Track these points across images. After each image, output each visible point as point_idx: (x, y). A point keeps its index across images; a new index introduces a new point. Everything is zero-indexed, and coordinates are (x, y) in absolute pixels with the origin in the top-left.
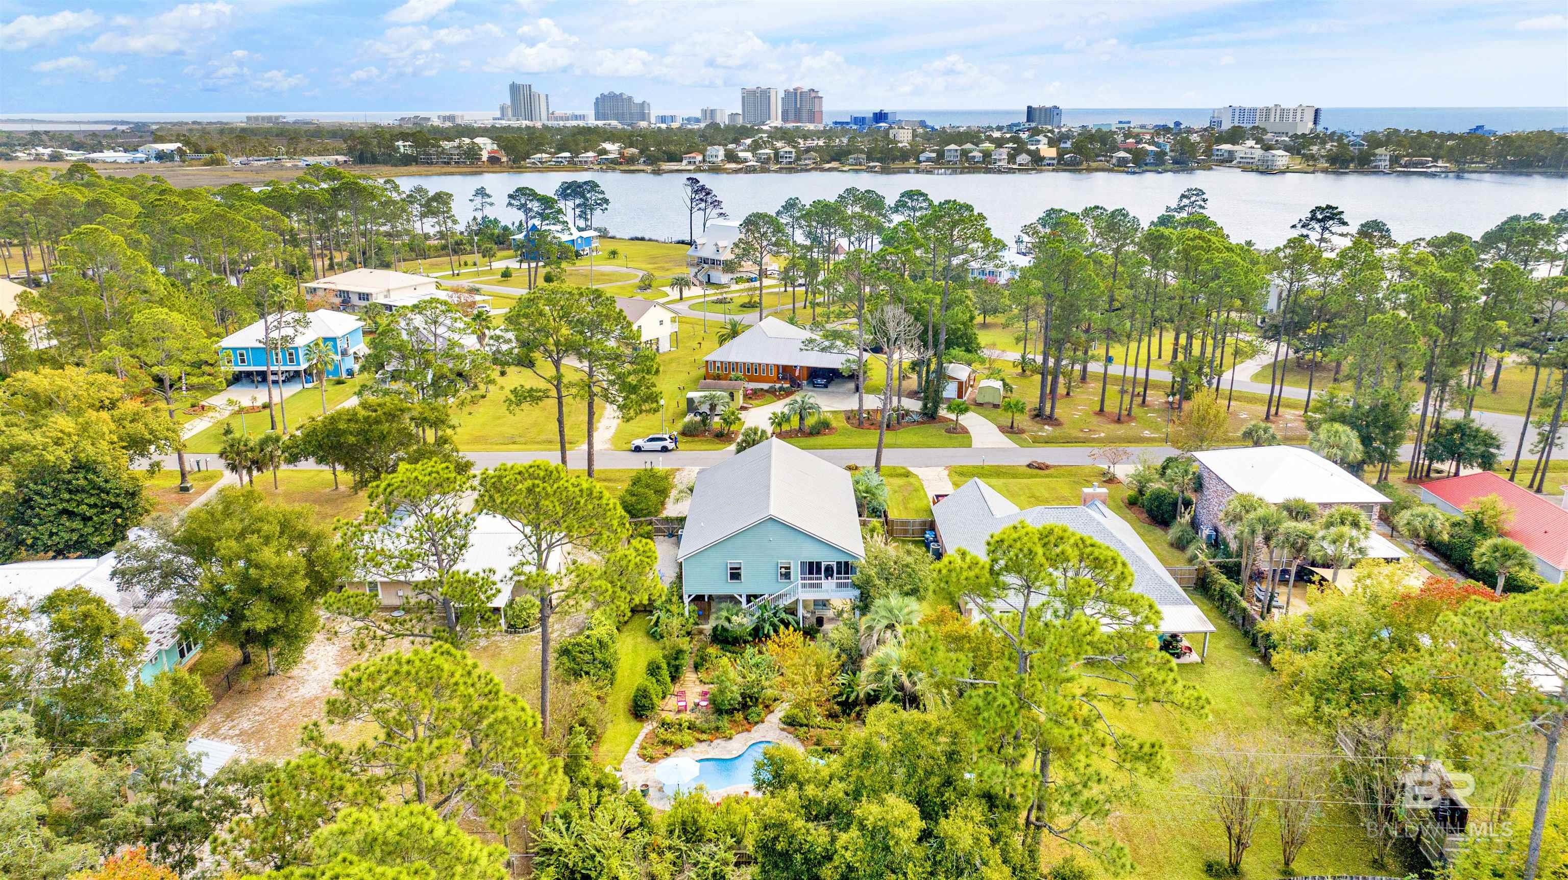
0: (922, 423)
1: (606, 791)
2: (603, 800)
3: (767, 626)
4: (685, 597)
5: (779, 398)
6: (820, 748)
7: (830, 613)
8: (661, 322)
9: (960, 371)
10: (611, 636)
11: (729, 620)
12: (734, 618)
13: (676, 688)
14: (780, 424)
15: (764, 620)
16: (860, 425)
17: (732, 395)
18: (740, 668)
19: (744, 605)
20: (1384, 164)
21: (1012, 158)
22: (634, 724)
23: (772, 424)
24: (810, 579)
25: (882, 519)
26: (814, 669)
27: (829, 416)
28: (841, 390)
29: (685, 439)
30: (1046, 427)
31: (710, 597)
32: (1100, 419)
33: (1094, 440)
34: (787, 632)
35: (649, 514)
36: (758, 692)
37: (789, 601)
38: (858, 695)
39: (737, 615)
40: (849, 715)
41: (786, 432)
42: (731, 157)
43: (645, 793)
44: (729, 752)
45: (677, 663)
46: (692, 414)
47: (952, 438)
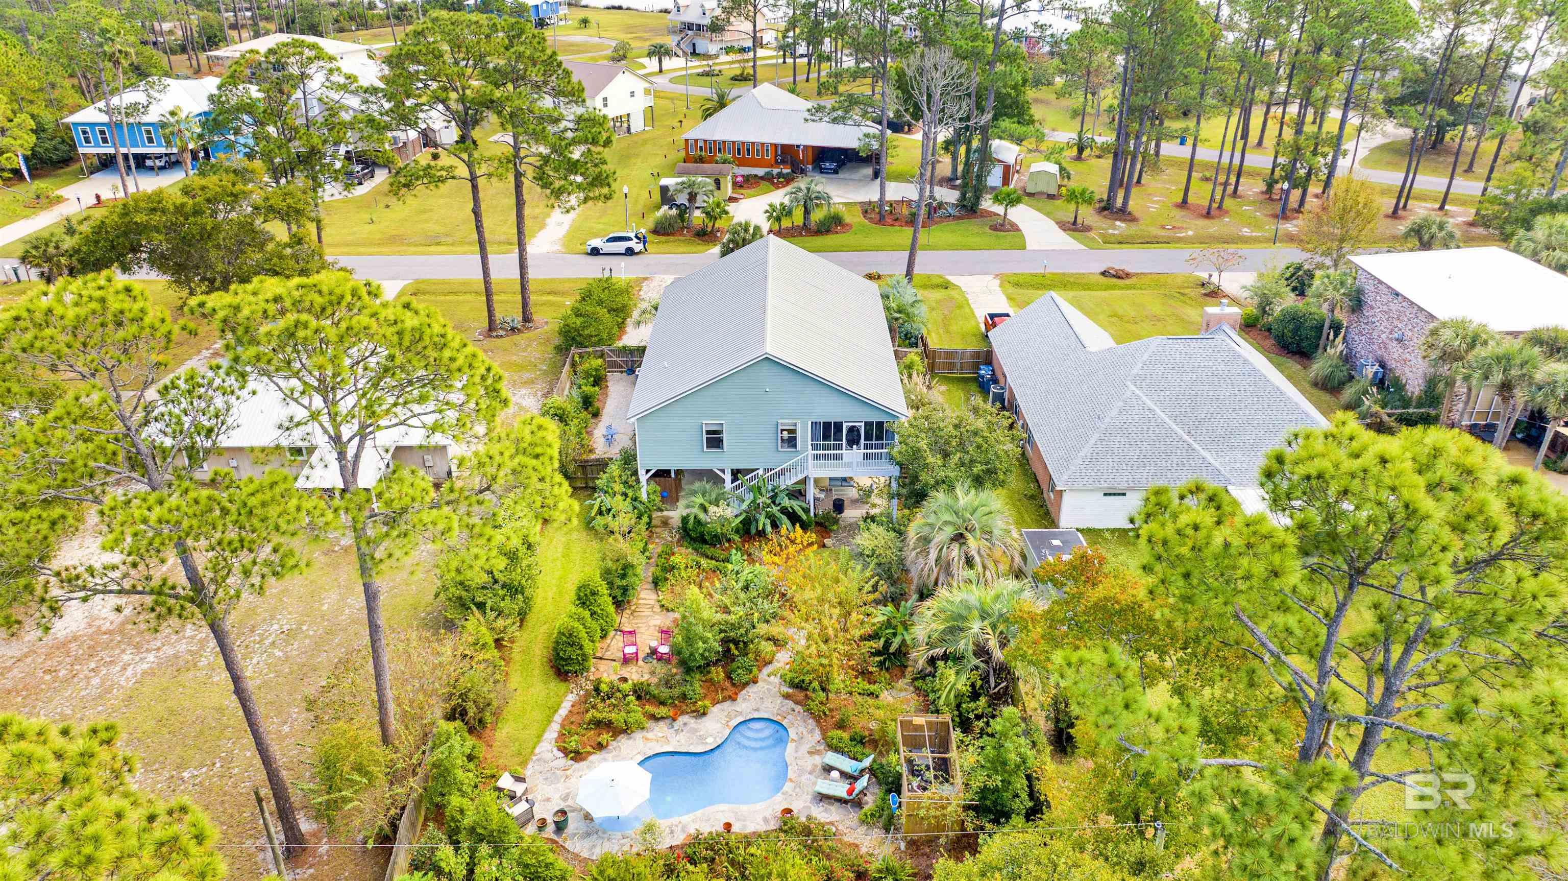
0: (959, 218)
1: (484, 850)
3: (762, 518)
4: (641, 472)
5: (777, 186)
7: (853, 494)
8: (632, 94)
9: (1005, 150)
11: (705, 509)
12: (712, 506)
13: (624, 621)
14: (778, 219)
15: (757, 510)
16: (881, 220)
17: (718, 183)
19: (728, 485)
22: (556, 689)
23: (769, 219)
24: (825, 447)
25: (920, 350)
27: (842, 210)
28: (856, 176)
29: (657, 239)
30: (1118, 223)
31: (678, 472)
32: (1184, 213)
33: (1180, 240)
35: (600, 342)
36: (748, 633)
37: (795, 480)
39: (717, 501)
41: (787, 229)
43: (560, 826)
44: (702, 739)
45: (624, 583)
46: (666, 207)
47: (998, 237)
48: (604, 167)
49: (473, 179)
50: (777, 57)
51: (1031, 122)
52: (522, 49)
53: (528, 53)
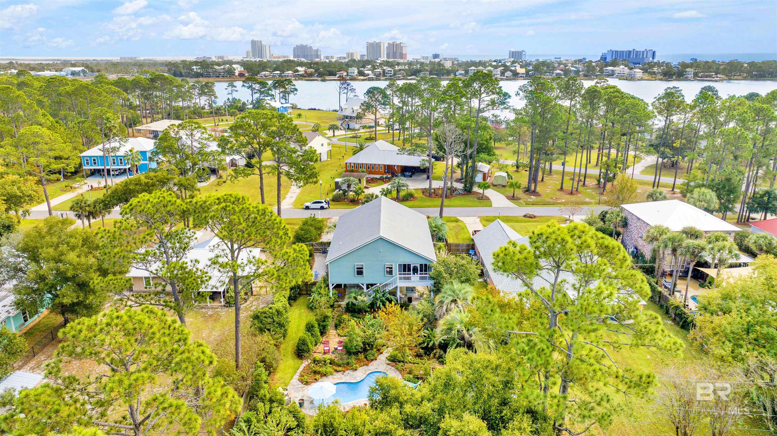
0: (464, 195)
1: (275, 404)
2: (273, 410)
3: (379, 302)
4: (330, 285)
5: (385, 182)
6: (411, 376)
7: (416, 295)
8: (322, 145)
9: (483, 167)
10: (285, 308)
11: (356, 299)
12: (359, 297)
13: (324, 339)
14: (387, 194)
15: (377, 299)
16: (430, 195)
17: (360, 180)
18: (362, 327)
19: (365, 290)
20: (691, 76)
21: (503, 73)
22: (298, 361)
23: (382, 193)
24: (404, 274)
25: (445, 243)
26: (407, 327)
27: (413, 192)
28: (419, 178)
29: (333, 203)
30: (532, 197)
31: (345, 285)
32: (561, 193)
33: (559, 203)
34: (390, 305)
35: (311, 240)
36: (373, 342)
37: (392, 288)
38: (434, 343)
39: (361, 295)
40: (429, 355)
42: (361, 73)
43: (301, 405)
44: (355, 378)
45: (324, 324)
46: (338, 190)
47: (480, 202)
48: (315, 170)
49: (261, 175)
50: (385, 130)
51: (494, 155)
52: (283, 124)
53: (286, 125)
